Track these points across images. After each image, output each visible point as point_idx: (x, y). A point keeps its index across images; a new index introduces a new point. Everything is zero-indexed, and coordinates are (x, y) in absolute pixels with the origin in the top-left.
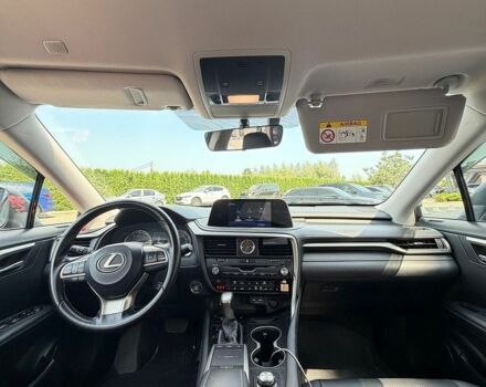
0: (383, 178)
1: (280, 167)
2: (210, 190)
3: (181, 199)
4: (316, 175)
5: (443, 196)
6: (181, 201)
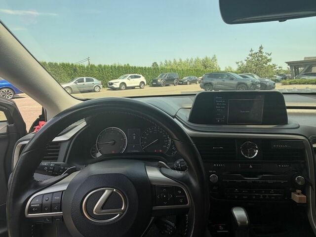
0: (248, 69)
1: (178, 61)
2: (132, 77)
3: (112, 84)
4: (203, 67)
5: (288, 81)
6: (113, 86)
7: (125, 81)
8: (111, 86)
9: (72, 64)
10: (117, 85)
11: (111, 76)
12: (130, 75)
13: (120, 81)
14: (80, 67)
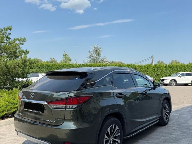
3: (163, 80)
6: (163, 82)
7: (176, 78)
8: (162, 82)
9: (134, 65)
10: (167, 82)
11: (165, 74)
12: (181, 73)
13: (171, 78)
14: (139, 67)
